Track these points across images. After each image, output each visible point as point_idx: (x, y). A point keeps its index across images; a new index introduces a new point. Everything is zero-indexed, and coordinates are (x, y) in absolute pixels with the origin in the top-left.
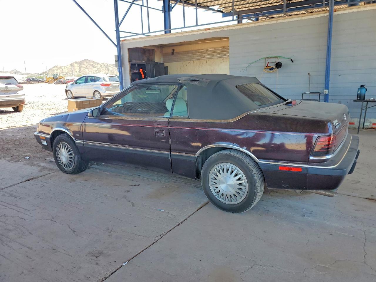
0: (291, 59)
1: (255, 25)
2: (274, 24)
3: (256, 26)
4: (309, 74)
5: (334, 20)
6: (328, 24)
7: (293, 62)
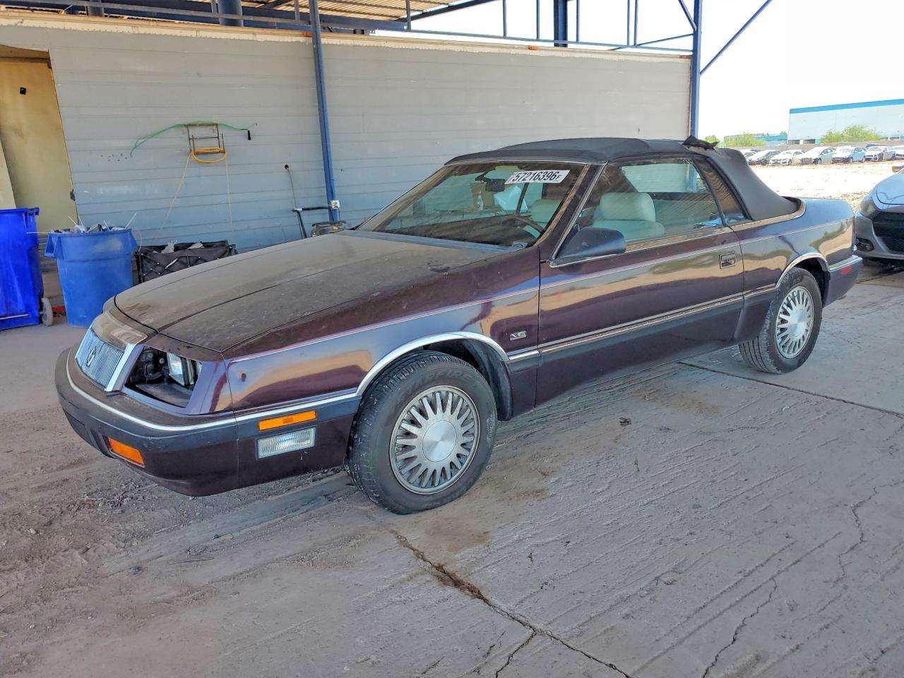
0: (249, 132)
1: (136, 31)
2: (191, 37)
3: (139, 34)
4: (286, 167)
5: (325, 55)
6: (313, 60)
7: (249, 139)
